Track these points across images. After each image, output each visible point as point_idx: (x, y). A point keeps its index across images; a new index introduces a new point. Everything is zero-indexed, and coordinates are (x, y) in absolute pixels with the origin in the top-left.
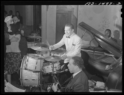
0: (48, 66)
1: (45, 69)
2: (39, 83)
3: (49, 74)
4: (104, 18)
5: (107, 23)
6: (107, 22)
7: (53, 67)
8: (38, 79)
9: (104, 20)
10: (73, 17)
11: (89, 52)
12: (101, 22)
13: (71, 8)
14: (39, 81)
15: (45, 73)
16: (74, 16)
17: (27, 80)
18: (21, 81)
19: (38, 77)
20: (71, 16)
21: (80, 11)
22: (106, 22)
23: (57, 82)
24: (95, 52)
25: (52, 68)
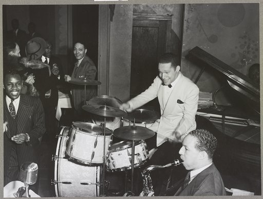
0: (119, 152)
1: (112, 159)
2: (98, 191)
3: (122, 170)
4: (245, 37)
5: (253, 49)
6: (252, 45)
7: (133, 155)
8: (95, 183)
9: (245, 43)
10: (170, 34)
11: (211, 117)
12: (236, 48)
13: (166, 14)
14: (98, 187)
15: (112, 168)
16: (172, 31)
17: (70, 183)
18: (56, 186)
19: (97, 178)
20: (166, 33)
21: (188, 22)
22: (249, 46)
23: (150, 189)
24: (226, 117)
25: (130, 157)
